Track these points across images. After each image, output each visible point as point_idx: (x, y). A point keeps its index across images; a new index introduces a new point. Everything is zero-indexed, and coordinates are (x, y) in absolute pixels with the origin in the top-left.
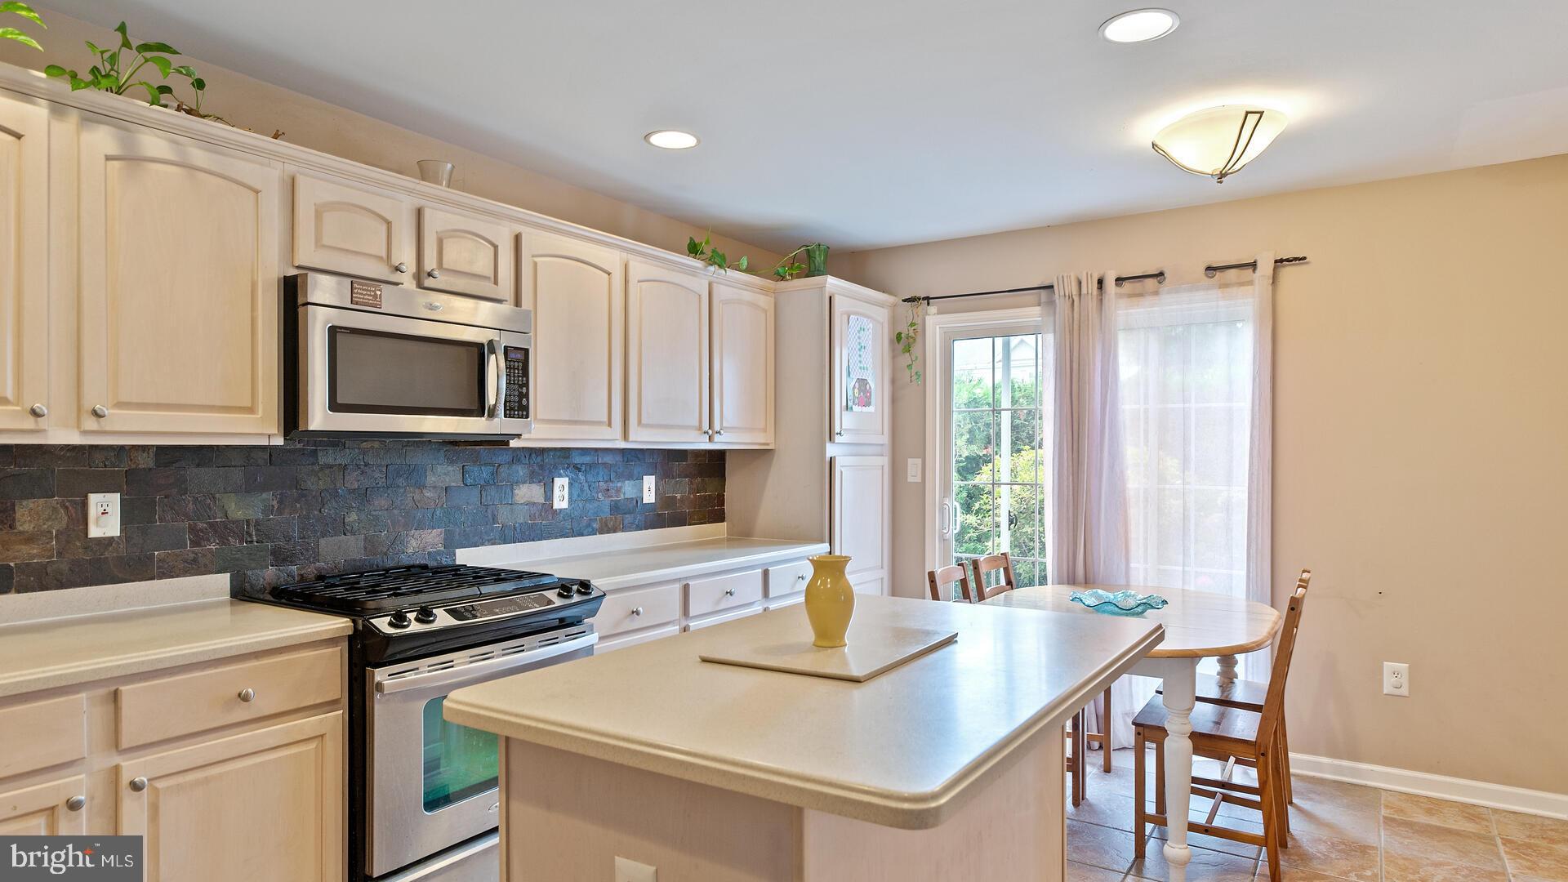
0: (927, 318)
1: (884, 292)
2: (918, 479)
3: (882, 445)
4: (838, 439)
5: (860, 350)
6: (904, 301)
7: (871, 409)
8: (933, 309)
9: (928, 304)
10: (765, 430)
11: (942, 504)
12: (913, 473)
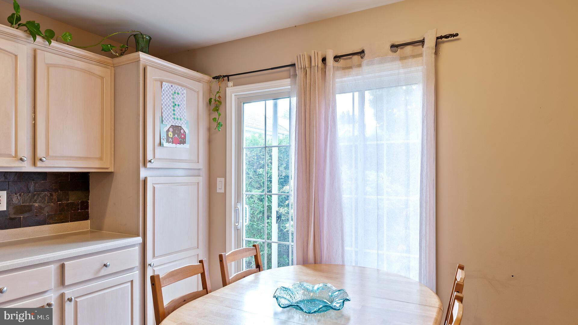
0: (227, 89)
1: (197, 71)
2: (222, 191)
3: (199, 169)
4: (149, 165)
5: (174, 106)
6: (214, 78)
7: (186, 146)
8: (230, 84)
9: (228, 80)
11: (236, 211)
12: (220, 189)
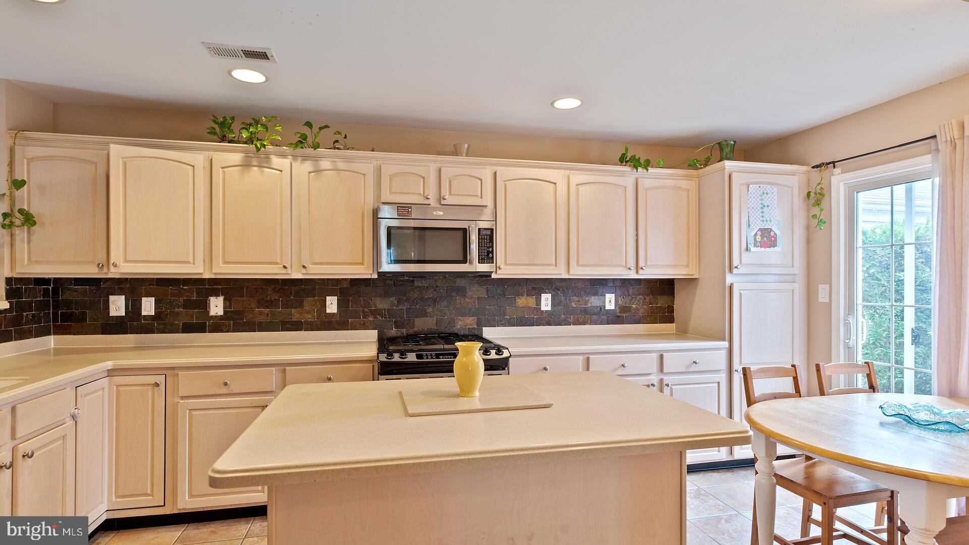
0: (833, 178)
1: (791, 164)
2: (827, 300)
3: (795, 275)
4: (735, 271)
5: (762, 208)
6: (813, 167)
7: (777, 249)
8: (837, 171)
9: (834, 167)
10: (687, 266)
11: (847, 325)
12: (822, 297)
